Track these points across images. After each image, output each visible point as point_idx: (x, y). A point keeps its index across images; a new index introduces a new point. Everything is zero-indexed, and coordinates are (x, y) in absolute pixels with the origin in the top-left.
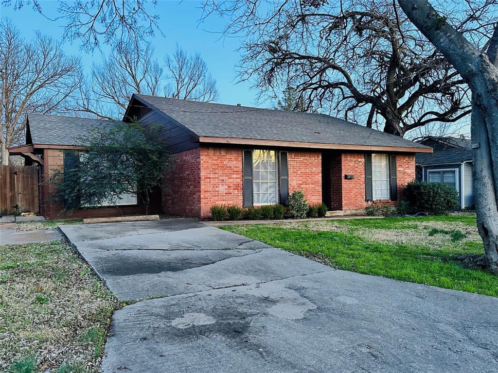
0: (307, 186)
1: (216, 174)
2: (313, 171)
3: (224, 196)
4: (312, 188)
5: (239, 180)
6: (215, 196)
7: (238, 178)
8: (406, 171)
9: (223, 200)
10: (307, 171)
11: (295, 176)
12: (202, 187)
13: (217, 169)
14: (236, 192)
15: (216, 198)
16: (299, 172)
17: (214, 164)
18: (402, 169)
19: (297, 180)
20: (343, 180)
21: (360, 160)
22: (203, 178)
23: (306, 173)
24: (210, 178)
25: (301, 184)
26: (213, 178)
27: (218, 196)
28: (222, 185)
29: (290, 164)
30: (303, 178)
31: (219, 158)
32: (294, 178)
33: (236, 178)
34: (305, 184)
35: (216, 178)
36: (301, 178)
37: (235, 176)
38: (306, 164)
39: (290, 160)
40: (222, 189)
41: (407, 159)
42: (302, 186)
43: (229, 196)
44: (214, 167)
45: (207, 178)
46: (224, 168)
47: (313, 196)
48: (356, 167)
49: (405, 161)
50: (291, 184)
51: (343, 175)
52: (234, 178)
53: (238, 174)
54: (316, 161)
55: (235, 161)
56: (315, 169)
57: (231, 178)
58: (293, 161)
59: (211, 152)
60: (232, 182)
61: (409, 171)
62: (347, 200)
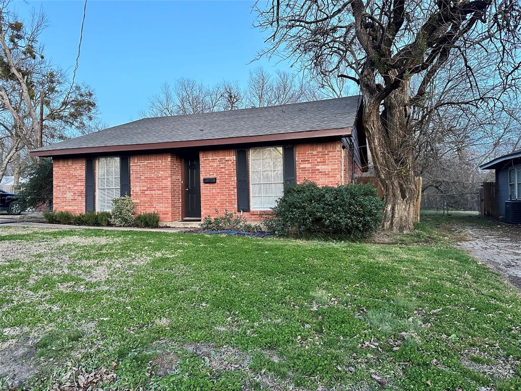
0: (154, 192)
1: (64, 182)
2: (160, 175)
3: (70, 202)
4: (158, 194)
5: (83, 187)
6: (64, 202)
7: (82, 186)
8: (318, 167)
9: (70, 206)
10: (153, 176)
11: (138, 182)
12: (54, 194)
13: (66, 178)
14: (80, 199)
15: (64, 204)
16: (143, 178)
17: (63, 174)
18: (308, 166)
19: (140, 186)
20: (202, 185)
21: (227, 158)
22: (54, 186)
23: (151, 179)
24: (60, 186)
25: (145, 190)
26: (62, 186)
27: (66, 202)
28: (69, 192)
29: (133, 169)
30: (148, 184)
31: (67, 168)
32: (137, 184)
33: (80, 186)
34: (150, 190)
35: (64, 186)
36: (145, 184)
37: (79, 184)
38: (151, 168)
39: (132, 166)
40: (69, 195)
41: (320, 149)
42: (146, 192)
43: (74, 202)
44: (63, 176)
45: (58, 186)
46: (70, 176)
47: (160, 203)
48: (222, 168)
49: (315, 153)
50: (133, 191)
51: (202, 178)
52: (78, 186)
53: (82, 182)
54: (164, 163)
55: (79, 170)
56: (161, 173)
57: (76, 186)
58: (137, 166)
59: (61, 164)
60: (76, 190)
61: (323, 167)
62: (208, 209)
